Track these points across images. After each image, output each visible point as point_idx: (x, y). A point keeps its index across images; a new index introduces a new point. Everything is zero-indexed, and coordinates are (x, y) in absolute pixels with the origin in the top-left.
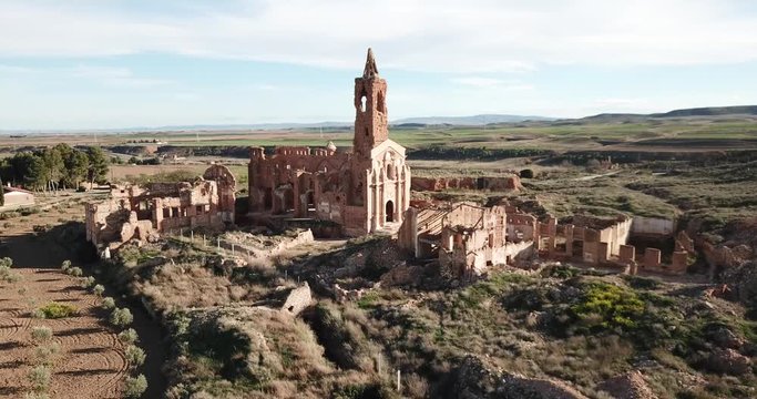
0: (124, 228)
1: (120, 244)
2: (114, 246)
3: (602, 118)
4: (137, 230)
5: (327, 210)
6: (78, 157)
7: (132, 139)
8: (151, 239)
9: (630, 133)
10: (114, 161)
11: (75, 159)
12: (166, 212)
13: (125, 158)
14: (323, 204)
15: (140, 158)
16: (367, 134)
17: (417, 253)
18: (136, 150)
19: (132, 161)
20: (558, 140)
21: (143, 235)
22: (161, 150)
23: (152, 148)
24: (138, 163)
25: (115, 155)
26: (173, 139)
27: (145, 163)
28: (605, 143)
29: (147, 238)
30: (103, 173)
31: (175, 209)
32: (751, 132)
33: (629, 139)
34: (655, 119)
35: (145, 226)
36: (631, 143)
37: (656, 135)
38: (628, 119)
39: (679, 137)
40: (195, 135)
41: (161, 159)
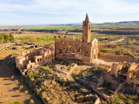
0: (28, 66)
1: (27, 70)
2: (25, 70)
3: (106, 23)
4: (31, 66)
5: (78, 57)
6: (7, 36)
7: (15, 28)
8: (35, 68)
9: (114, 27)
10: (12, 33)
11: (7, 37)
12: (38, 60)
13: (15, 32)
14: (77, 55)
15: (17, 32)
16: (86, 36)
17: (116, 76)
18: (16, 30)
19: (16, 33)
20: (101, 28)
21: (33, 67)
22: (22, 30)
23: (20, 30)
24: (17, 33)
25: (12, 31)
26: (24, 28)
27: (19, 33)
28: (110, 29)
29: (34, 68)
30: (13, 40)
31: (40, 59)
32: (138, 27)
33: (114, 28)
34: (117, 24)
35: (33, 64)
36: (115, 29)
37: (119, 27)
38: (112, 24)
39: (124, 28)
40: (28, 27)
41: (22, 32)
